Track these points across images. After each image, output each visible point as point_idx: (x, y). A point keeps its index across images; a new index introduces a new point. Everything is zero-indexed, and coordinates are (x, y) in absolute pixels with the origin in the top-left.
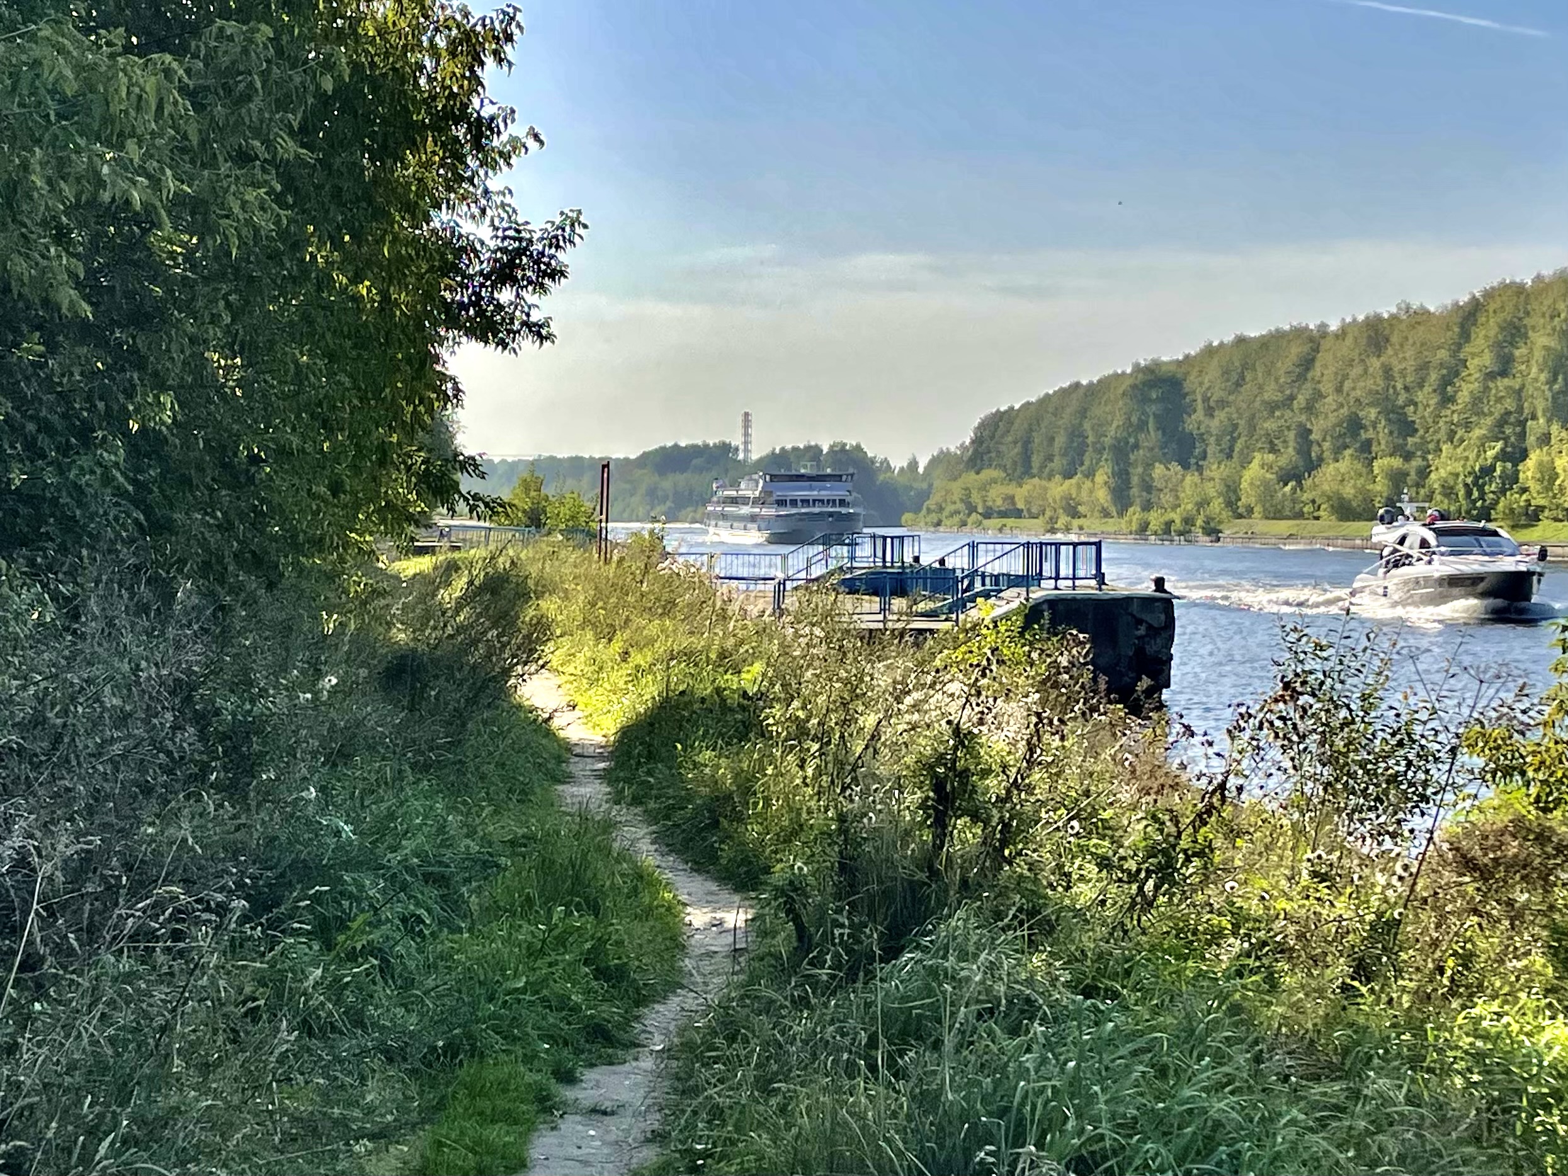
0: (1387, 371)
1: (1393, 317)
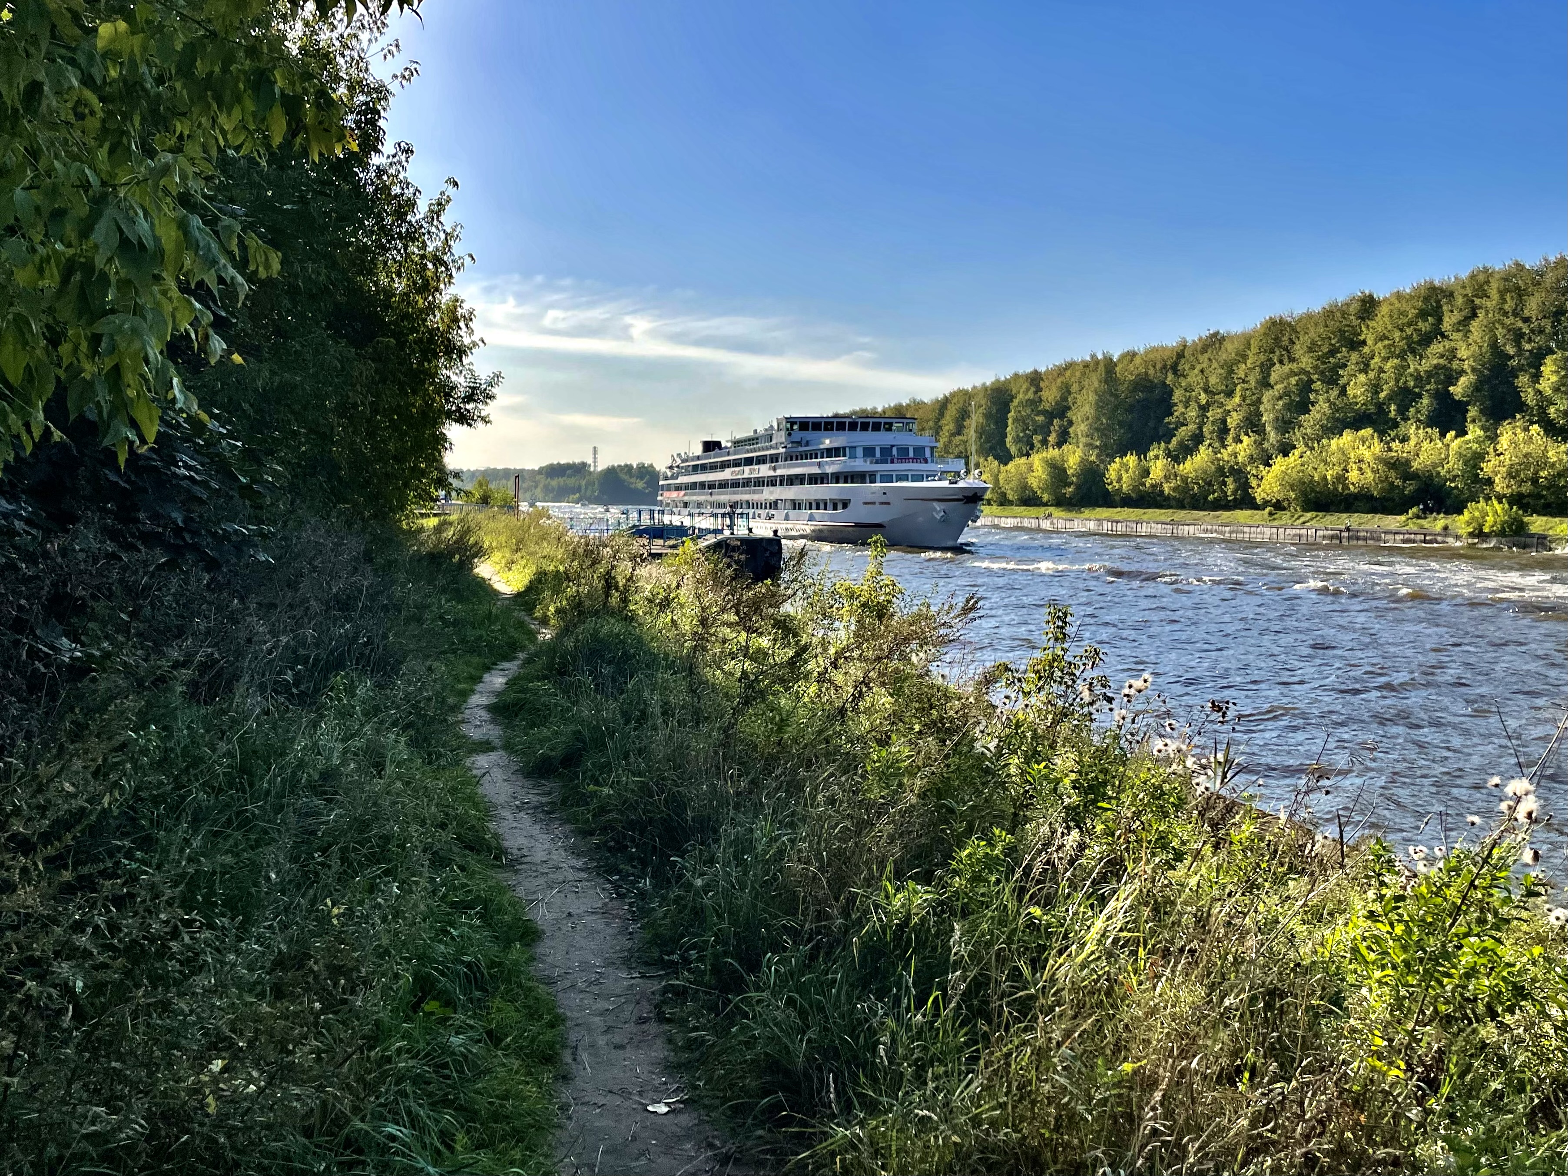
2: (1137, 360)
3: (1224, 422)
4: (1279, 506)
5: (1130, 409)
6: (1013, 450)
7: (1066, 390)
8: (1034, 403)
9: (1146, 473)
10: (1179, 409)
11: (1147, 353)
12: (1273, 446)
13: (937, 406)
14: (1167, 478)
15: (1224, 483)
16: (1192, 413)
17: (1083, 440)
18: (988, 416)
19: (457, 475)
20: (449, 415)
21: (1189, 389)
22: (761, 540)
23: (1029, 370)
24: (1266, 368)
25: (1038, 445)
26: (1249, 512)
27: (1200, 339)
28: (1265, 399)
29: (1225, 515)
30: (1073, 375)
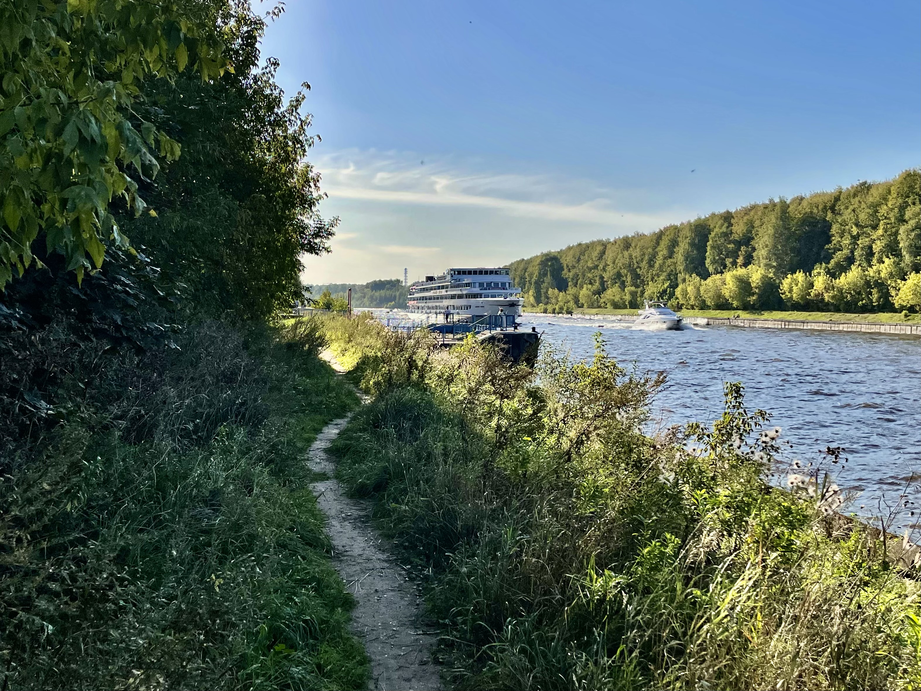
0: (631, 257)
1: (633, 237)
2: (805, 203)
3: (870, 248)
4: (912, 310)
5: (799, 239)
6: (711, 269)
7: (751, 225)
8: (726, 235)
9: (812, 285)
10: (836, 239)
11: (812, 197)
12: (907, 265)
13: (655, 238)
14: (827, 289)
15: (871, 293)
16: (846, 241)
17: (763, 262)
18: (692, 244)
19: (307, 289)
20: (303, 246)
21: (844, 223)
22: (523, 334)
23: (723, 211)
24: (902, 208)
25: (729, 265)
26: (890, 315)
27: (852, 187)
28: (901, 231)
29: (871, 317)
30: (756, 213)
